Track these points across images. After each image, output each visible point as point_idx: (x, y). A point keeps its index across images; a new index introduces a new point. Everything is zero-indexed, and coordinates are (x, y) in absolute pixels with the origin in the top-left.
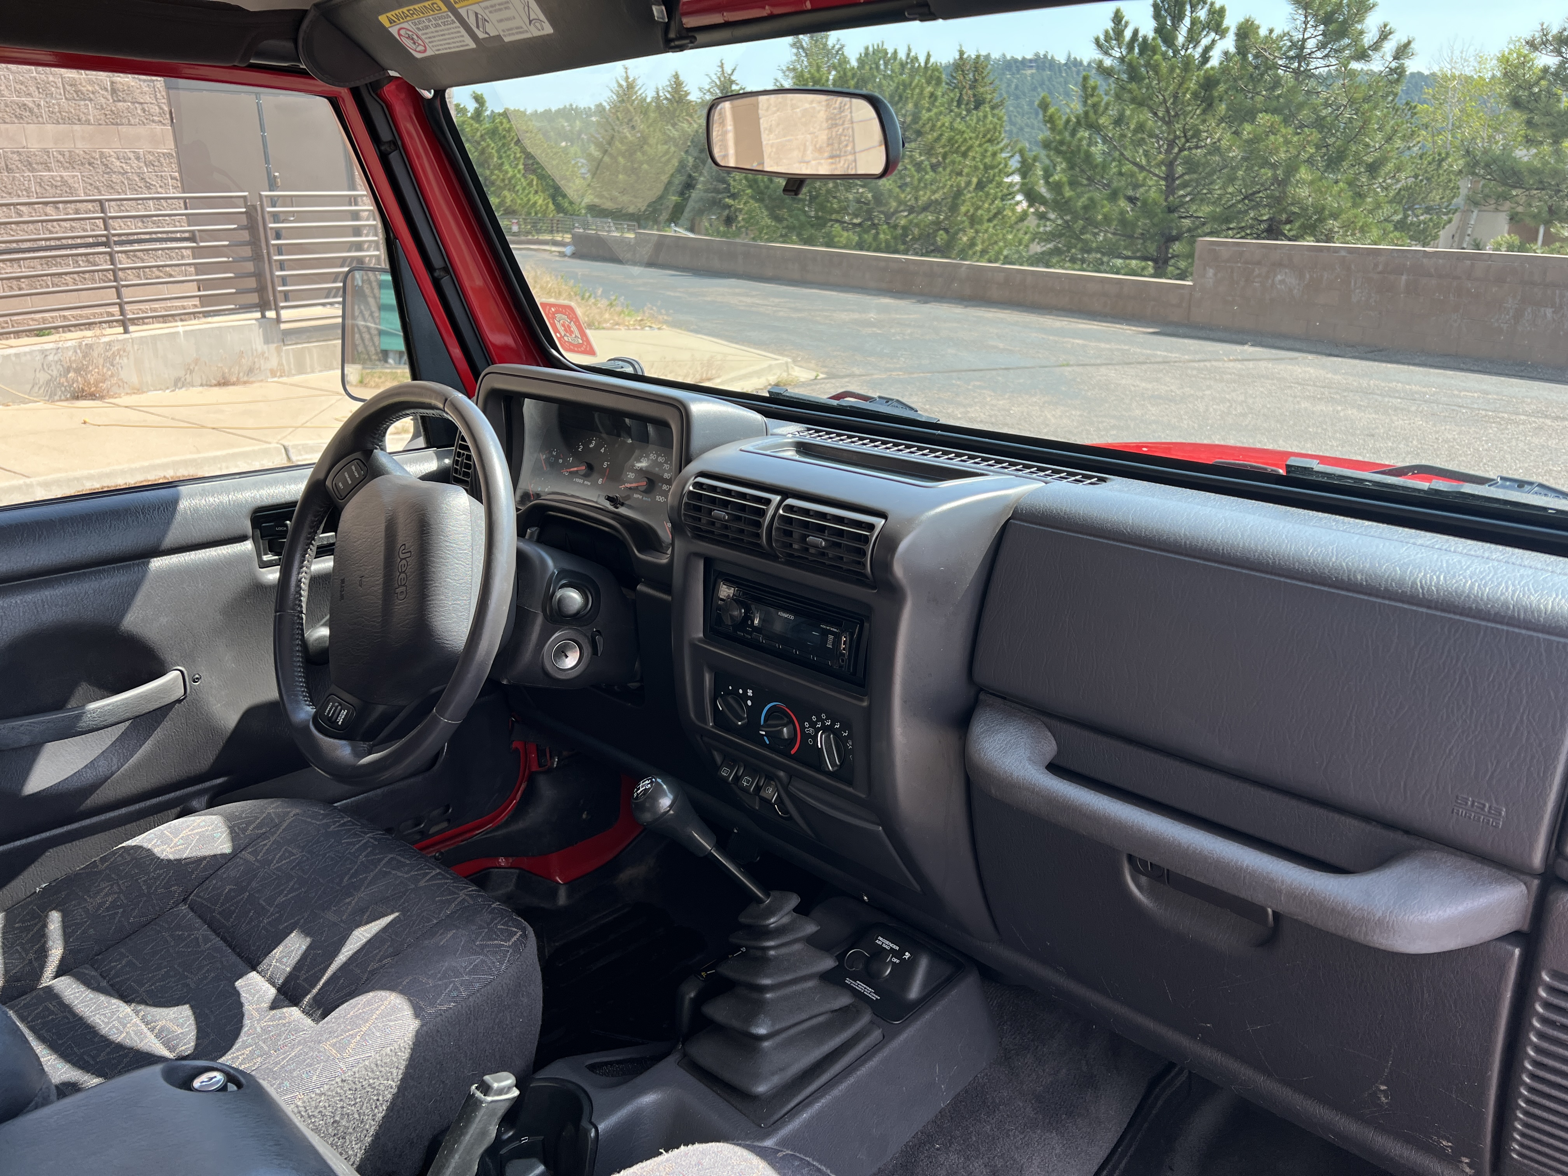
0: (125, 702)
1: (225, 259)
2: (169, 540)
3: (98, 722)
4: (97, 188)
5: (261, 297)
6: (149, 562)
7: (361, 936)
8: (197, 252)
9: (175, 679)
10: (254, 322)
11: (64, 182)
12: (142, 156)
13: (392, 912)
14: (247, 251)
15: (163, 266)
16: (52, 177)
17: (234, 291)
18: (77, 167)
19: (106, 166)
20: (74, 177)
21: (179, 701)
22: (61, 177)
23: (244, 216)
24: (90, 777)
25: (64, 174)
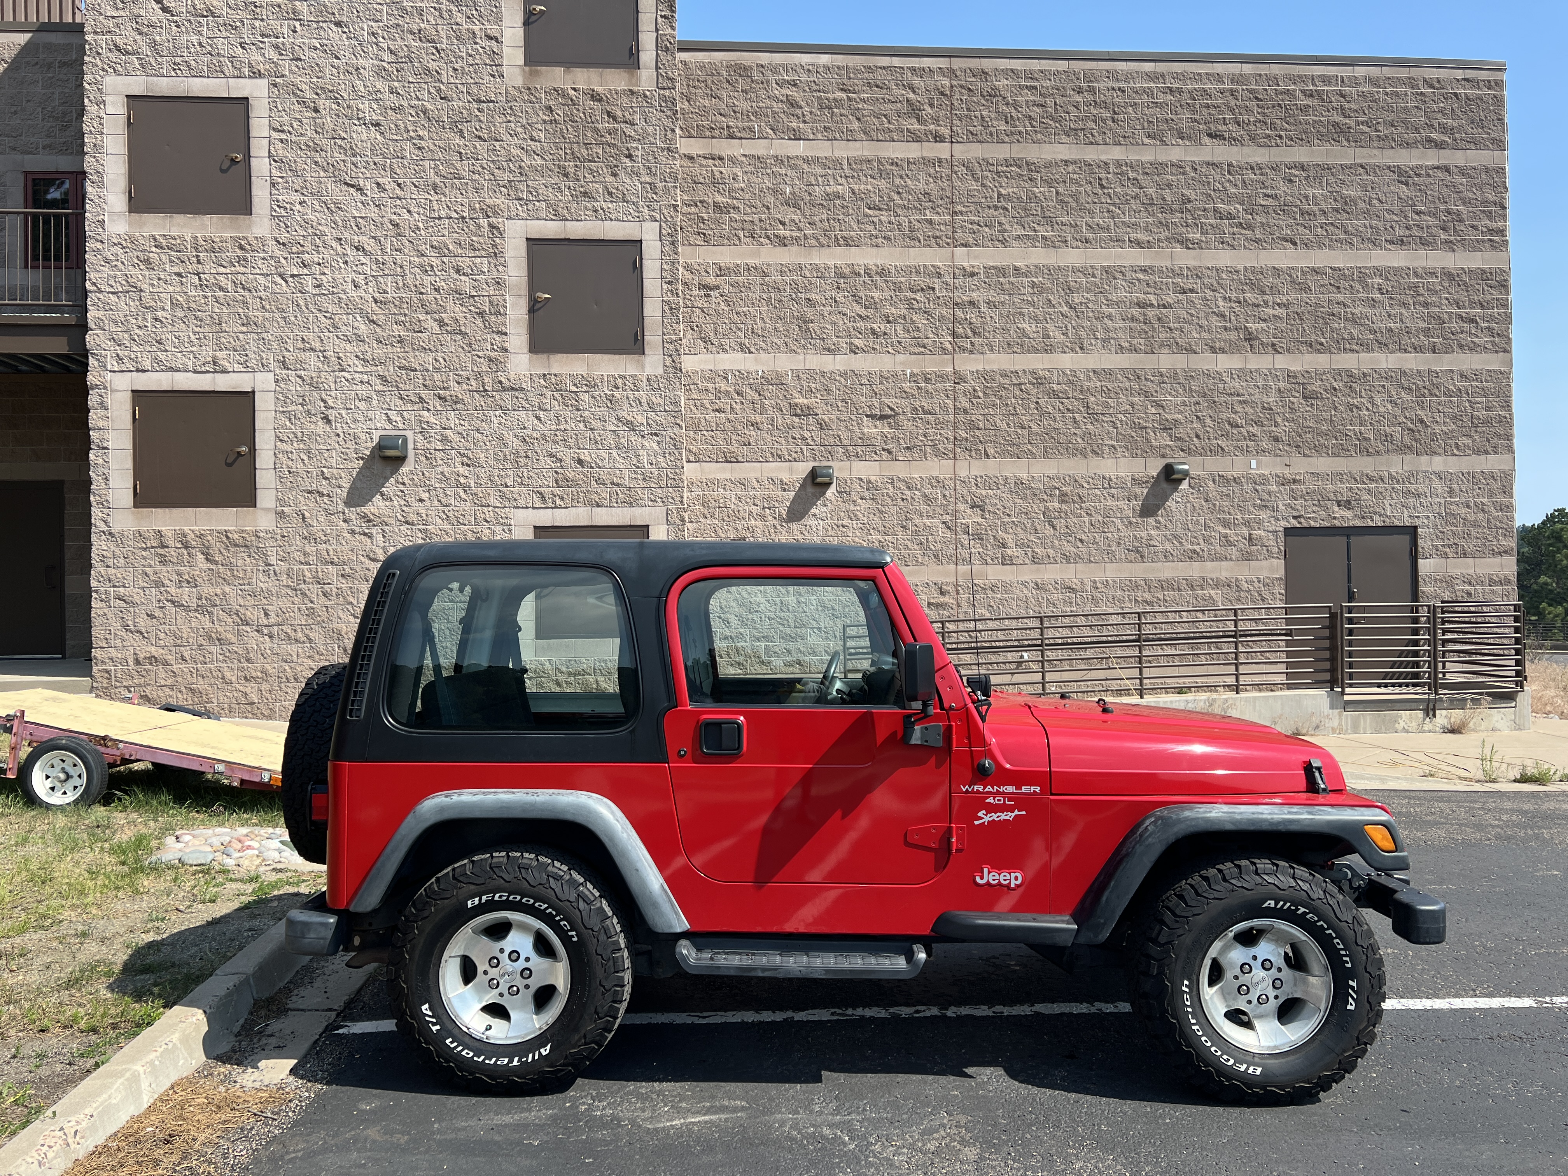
1: (1309, 649)
4: (1232, 602)
5: (1332, 676)
8: (1290, 643)
10: (1324, 694)
11: (1211, 597)
12: (1262, 580)
14: (1326, 644)
16: (1204, 594)
17: (1312, 670)
18: (1220, 588)
19: (1238, 587)
20: (1217, 594)
22: (1210, 594)
23: (1328, 620)
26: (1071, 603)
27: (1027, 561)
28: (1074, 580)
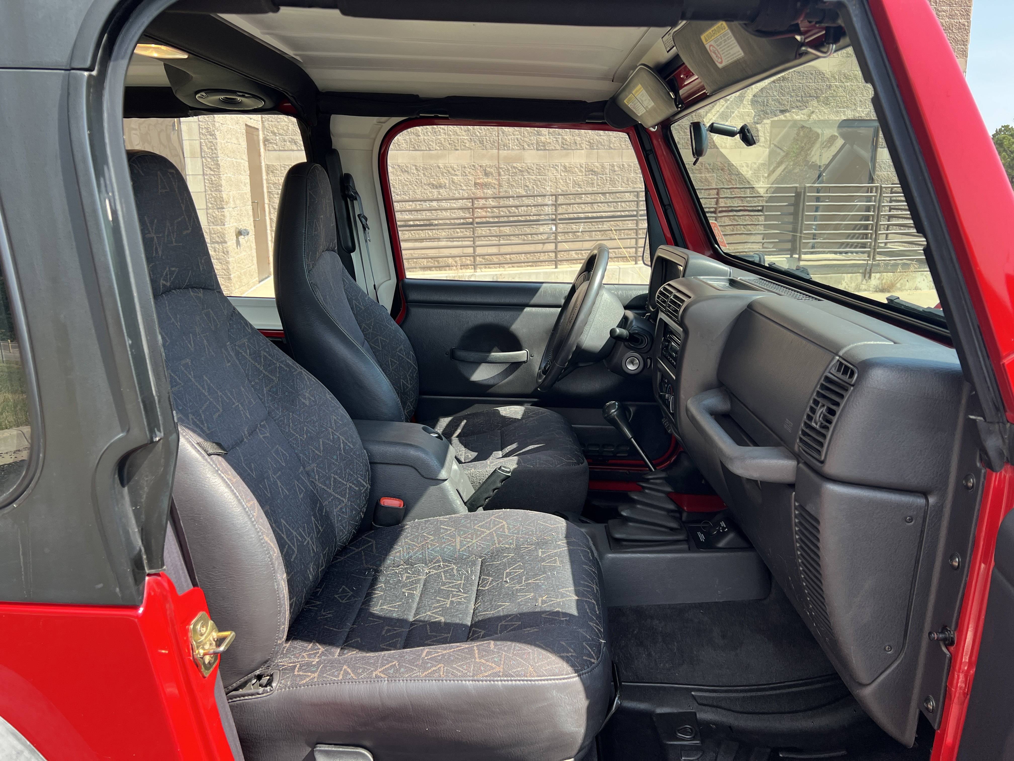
0: (504, 356)
1: (777, 223)
2: (533, 302)
3: (494, 360)
4: (723, 182)
5: (792, 246)
6: (524, 309)
7: (531, 447)
8: (767, 218)
9: (524, 353)
10: (785, 259)
11: (706, 180)
12: (750, 166)
13: (544, 444)
14: (790, 219)
15: (746, 225)
16: (701, 177)
17: (777, 240)
18: (715, 171)
19: (730, 170)
20: (713, 176)
21: (524, 362)
22: (706, 177)
23: (794, 198)
24: (491, 382)
25: (707, 175)
26: (593, 184)
27: (558, 147)
28: (596, 164)
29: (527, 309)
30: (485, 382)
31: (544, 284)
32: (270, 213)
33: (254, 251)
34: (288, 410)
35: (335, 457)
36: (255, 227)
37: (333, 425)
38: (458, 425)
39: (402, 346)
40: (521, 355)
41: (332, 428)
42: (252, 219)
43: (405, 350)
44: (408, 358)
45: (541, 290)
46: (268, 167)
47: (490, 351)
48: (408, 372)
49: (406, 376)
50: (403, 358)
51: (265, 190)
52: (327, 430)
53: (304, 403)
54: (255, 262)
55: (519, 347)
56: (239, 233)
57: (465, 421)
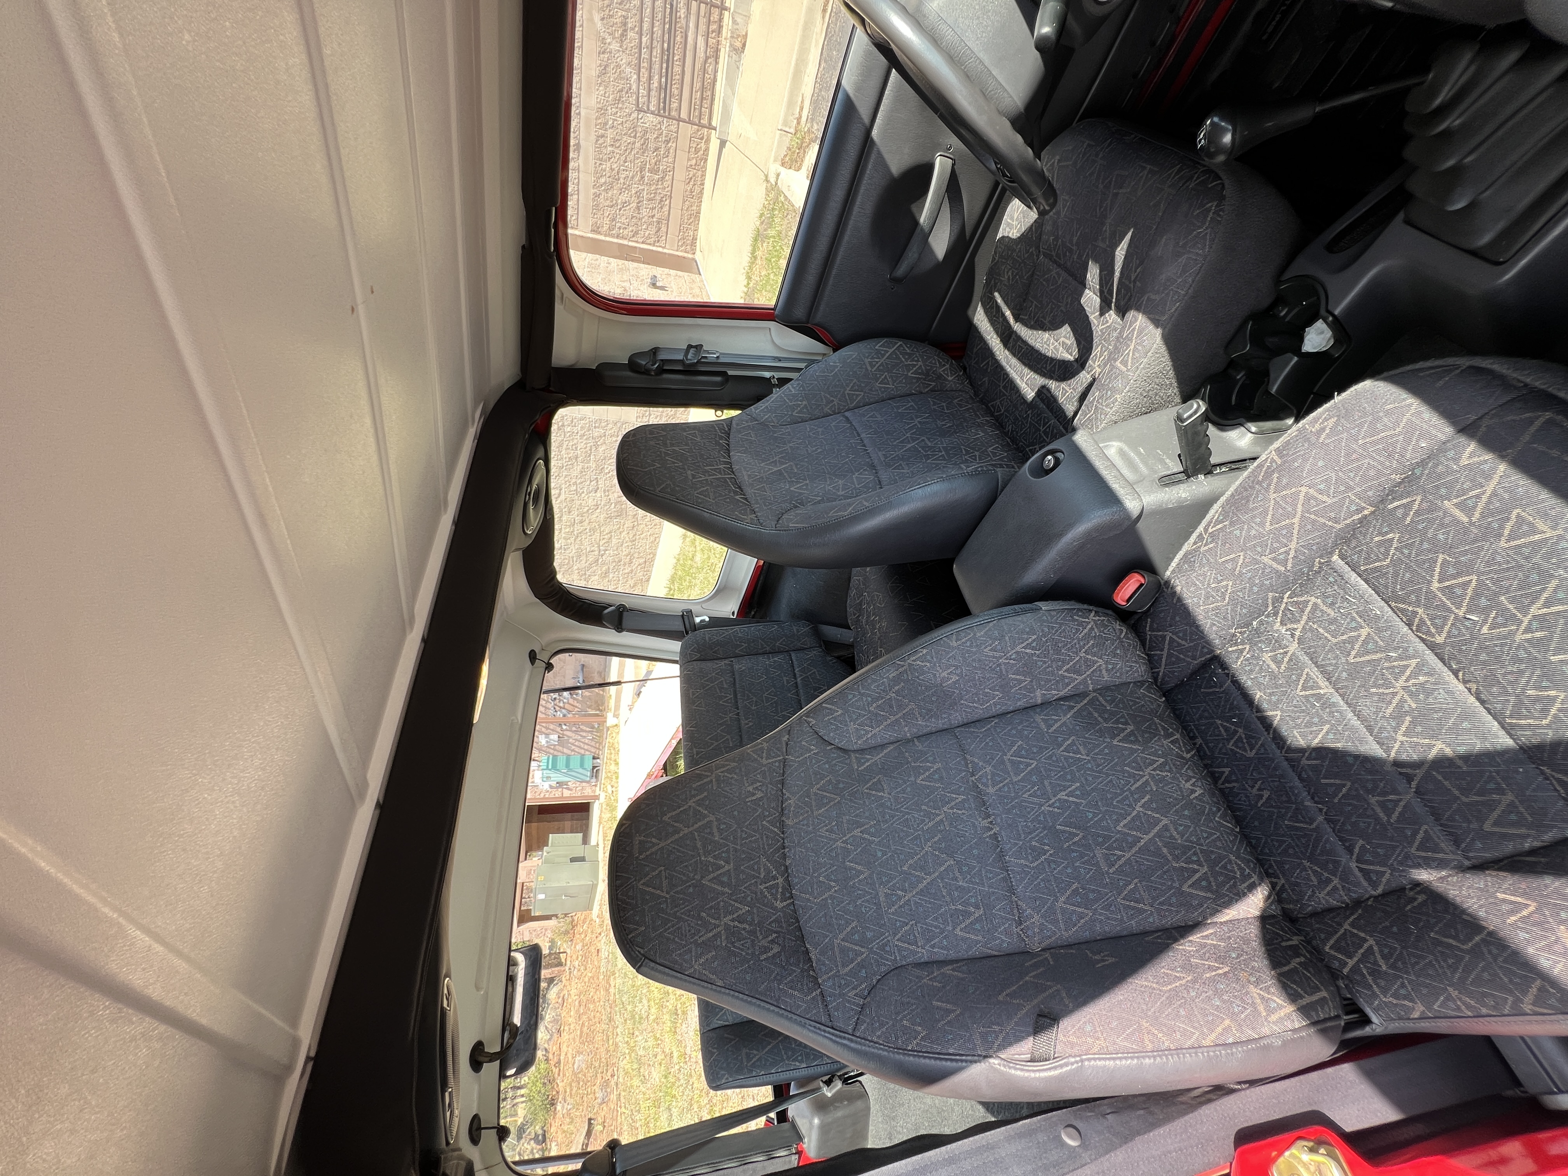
0: (932, 201)
2: (866, 120)
3: (931, 224)
6: (872, 139)
7: (1120, 253)
9: (941, 161)
13: (1129, 230)
21: (953, 165)
24: (957, 227)
29: (875, 133)
30: (953, 238)
31: (844, 82)
32: (637, 242)
33: (673, 272)
34: (956, 704)
35: (1040, 663)
36: (649, 264)
37: (997, 654)
38: (998, 307)
39: (867, 361)
40: (941, 165)
41: (1001, 657)
42: (642, 265)
43: (873, 358)
44: (883, 355)
45: (851, 95)
46: (593, 231)
47: (916, 223)
48: (902, 361)
49: (906, 365)
50: (882, 365)
51: (615, 240)
52: (1000, 665)
53: (955, 683)
54: (679, 273)
55: (929, 168)
56: (654, 285)
57: (996, 294)
